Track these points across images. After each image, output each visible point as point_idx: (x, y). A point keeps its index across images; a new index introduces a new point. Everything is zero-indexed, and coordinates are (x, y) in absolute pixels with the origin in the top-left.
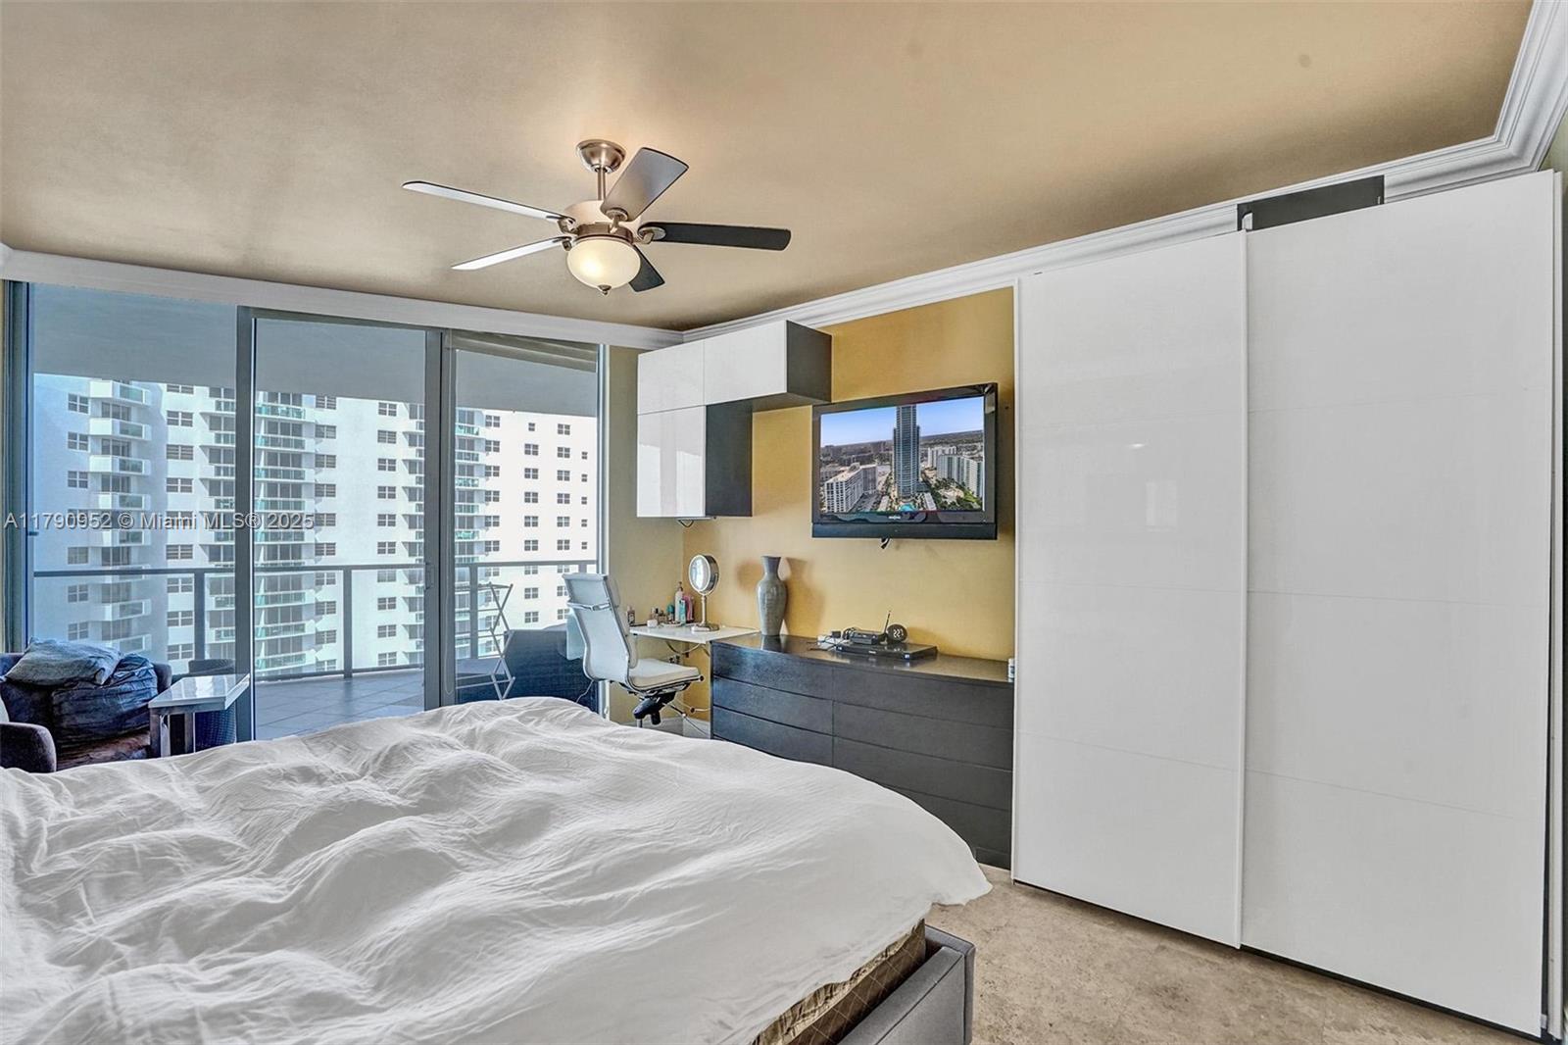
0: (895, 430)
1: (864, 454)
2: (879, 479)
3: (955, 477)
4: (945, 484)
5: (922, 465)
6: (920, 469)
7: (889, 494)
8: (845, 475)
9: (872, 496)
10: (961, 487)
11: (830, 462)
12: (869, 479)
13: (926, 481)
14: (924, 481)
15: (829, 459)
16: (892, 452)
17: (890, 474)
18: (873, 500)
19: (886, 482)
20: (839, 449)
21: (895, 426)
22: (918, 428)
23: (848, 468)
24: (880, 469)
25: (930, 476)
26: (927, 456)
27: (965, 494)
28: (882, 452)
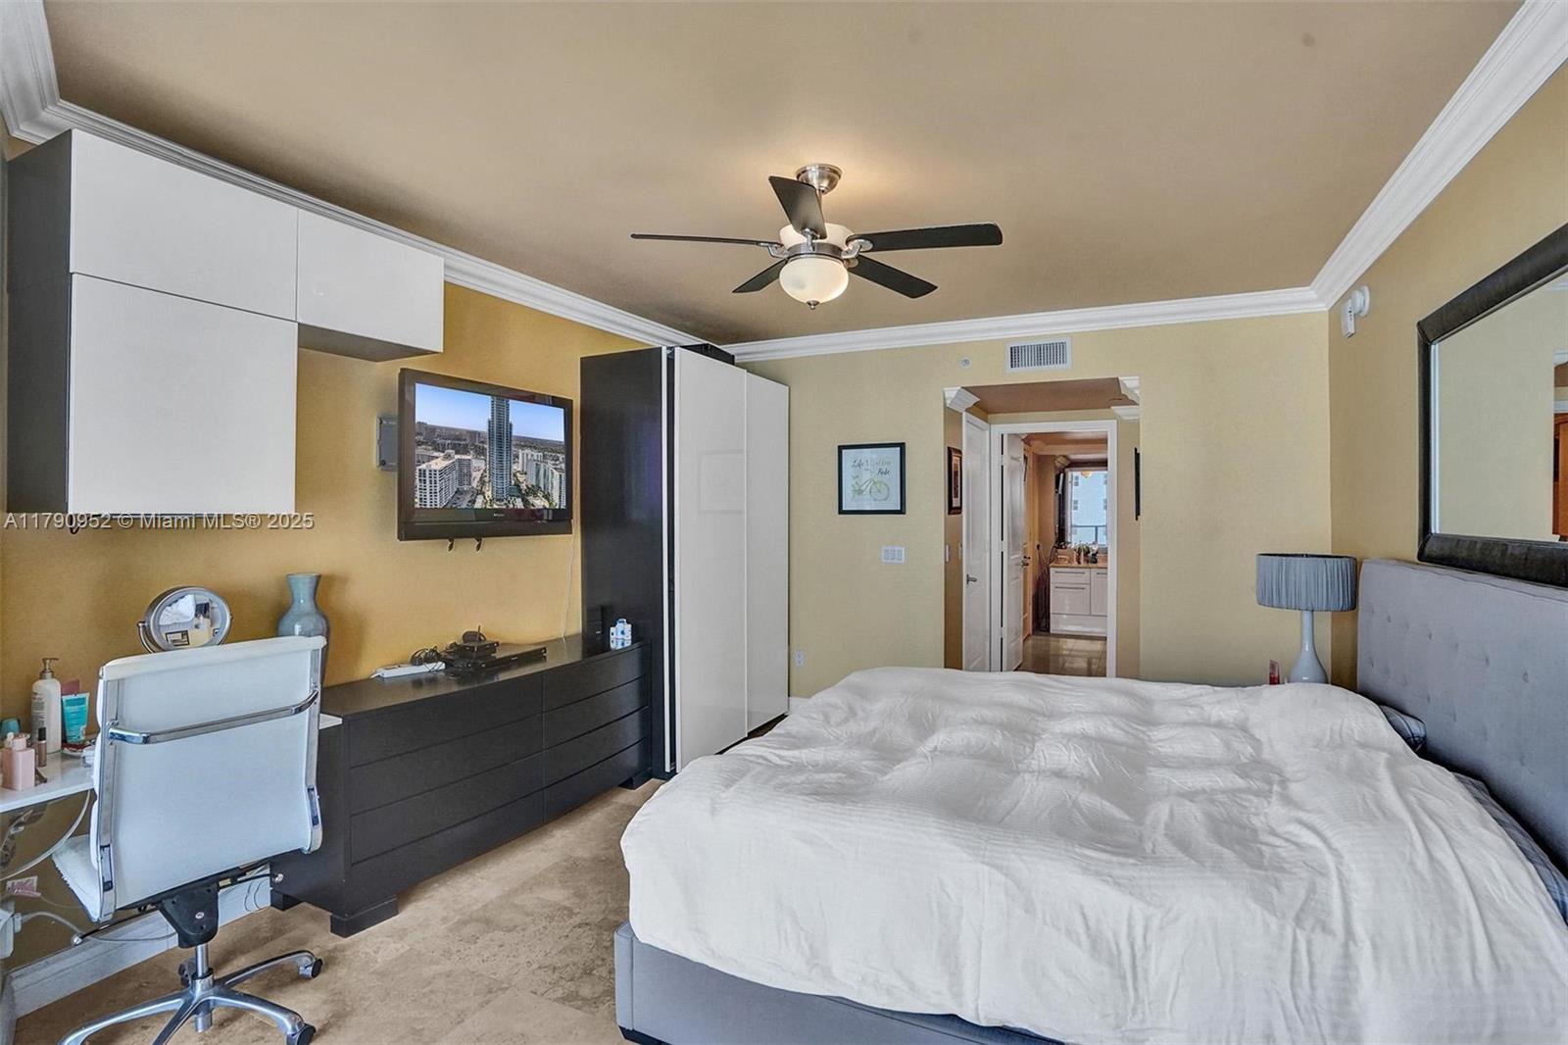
0: (489, 422)
1: (458, 441)
2: (474, 474)
3: (542, 486)
4: (533, 491)
5: (514, 467)
6: (512, 470)
7: (483, 494)
8: (439, 463)
9: (466, 492)
10: (547, 497)
11: (423, 443)
12: (464, 474)
13: (517, 485)
14: (515, 485)
15: (421, 438)
16: (486, 446)
17: (485, 471)
18: (468, 498)
19: (481, 478)
20: (433, 429)
21: (490, 417)
22: (511, 425)
23: (442, 454)
24: (475, 463)
25: (521, 480)
26: (518, 457)
27: (550, 504)
28: (477, 443)
